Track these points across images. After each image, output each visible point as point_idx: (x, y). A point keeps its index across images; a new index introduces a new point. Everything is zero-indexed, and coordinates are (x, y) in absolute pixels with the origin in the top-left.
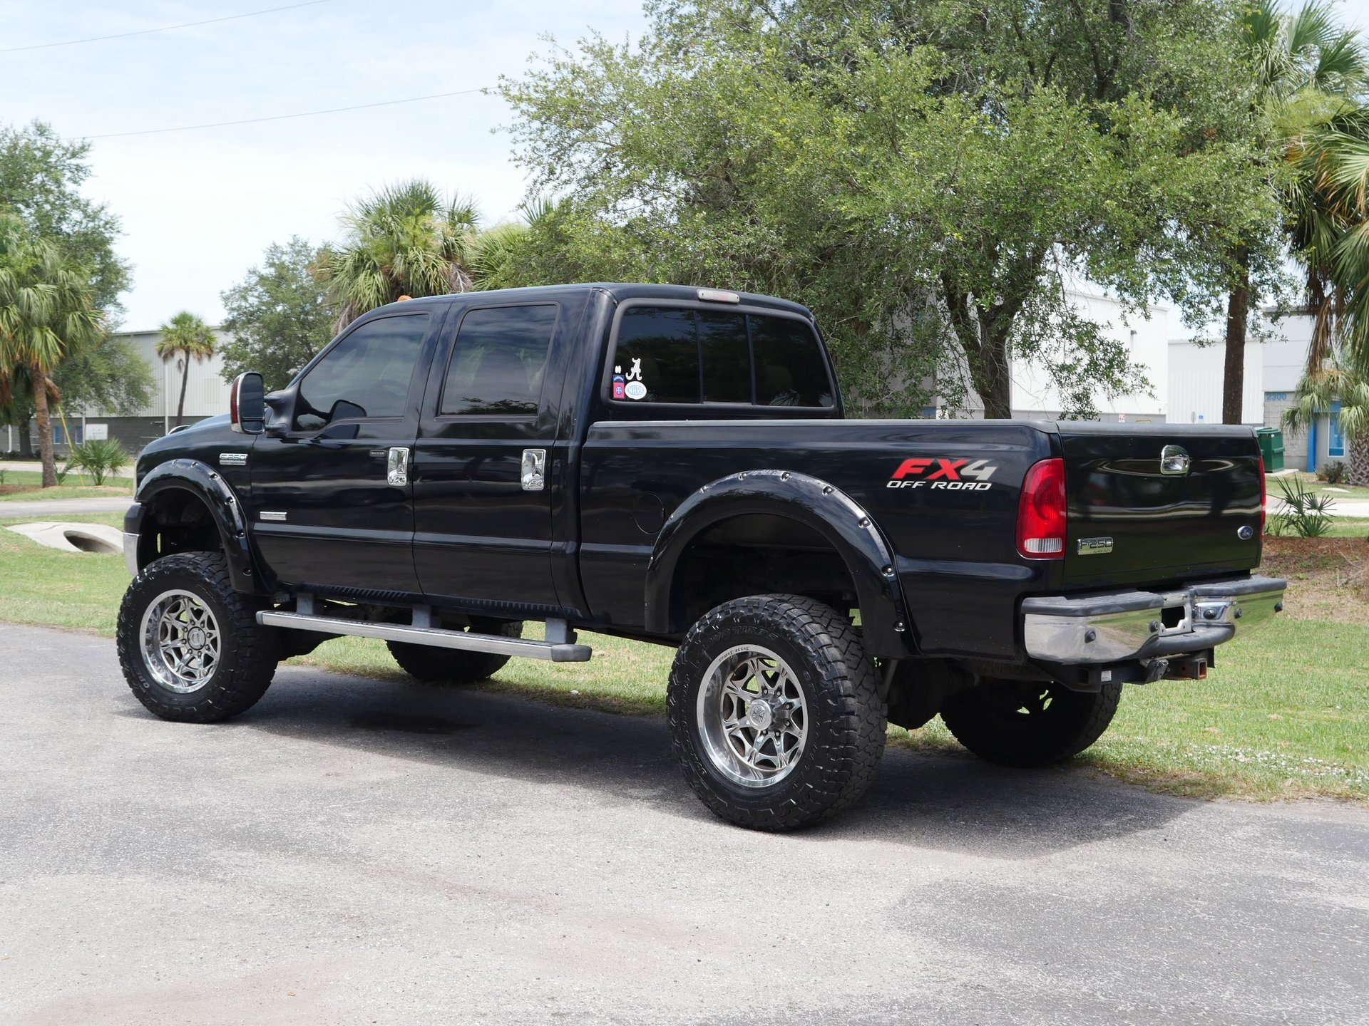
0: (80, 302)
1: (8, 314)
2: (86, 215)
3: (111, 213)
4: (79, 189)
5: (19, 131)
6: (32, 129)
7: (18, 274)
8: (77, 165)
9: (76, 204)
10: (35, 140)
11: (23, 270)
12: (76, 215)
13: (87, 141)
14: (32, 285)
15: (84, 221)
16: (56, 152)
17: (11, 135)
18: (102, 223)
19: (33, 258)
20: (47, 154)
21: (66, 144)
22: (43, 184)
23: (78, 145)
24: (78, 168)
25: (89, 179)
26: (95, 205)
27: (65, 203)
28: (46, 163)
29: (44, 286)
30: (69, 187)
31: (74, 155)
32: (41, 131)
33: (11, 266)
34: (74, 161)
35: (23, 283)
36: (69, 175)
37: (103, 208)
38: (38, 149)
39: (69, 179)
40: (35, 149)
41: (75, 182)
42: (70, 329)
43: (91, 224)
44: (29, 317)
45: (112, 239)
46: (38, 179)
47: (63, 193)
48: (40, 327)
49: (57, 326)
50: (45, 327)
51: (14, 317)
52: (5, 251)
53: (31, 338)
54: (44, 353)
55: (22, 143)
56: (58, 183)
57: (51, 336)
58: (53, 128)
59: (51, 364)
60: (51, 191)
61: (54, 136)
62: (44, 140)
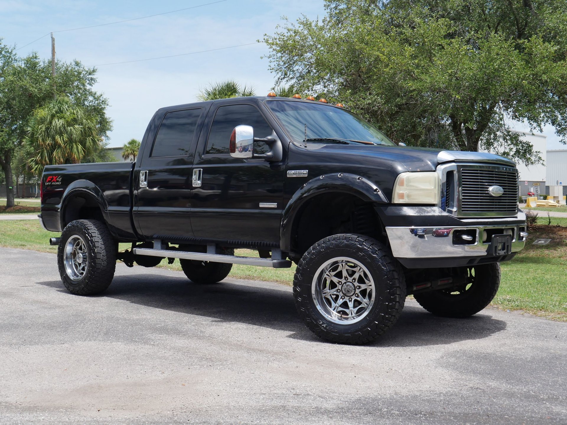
0: (92, 133)
1: (63, 137)
2: (95, 98)
3: (104, 97)
4: (92, 88)
5: (69, 64)
6: (73, 63)
7: (67, 122)
8: (91, 78)
9: (91, 94)
10: (75, 68)
11: (69, 120)
12: (91, 98)
13: (95, 68)
14: (73, 125)
15: (94, 101)
16: (83, 72)
17: (65, 65)
18: (101, 101)
19: (73, 115)
20: (80, 73)
21: (87, 70)
22: (77, 86)
23: (92, 70)
24: (92, 79)
25: (96, 84)
26: (98, 94)
27: (87, 93)
28: (79, 77)
29: (78, 126)
30: (88, 87)
31: (90, 74)
32: (77, 64)
33: (65, 118)
34: (90, 76)
35: (69, 125)
36: (88, 82)
37: (101, 95)
38: (76, 71)
39: (88, 83)
40: (75, 71)
41: (90, 85)
42: (88, 144)
43: (97, 102)
44: (71, 139)
45: (105, 108)
46: (76, 83)
47: (85, 89)
48: (76, 143)
49: (83, 143)
50: (78, 143)
51: (66, 139)
52: (62, 112)
53: (72, 147)
54: (77, 154)
55: (69, 69)
56: (84, 85)
57: (80, 147)
58: (82, 63)
59: (80, 158)
60: (81, 89)
61: (82, 66)
62: (78, 68)
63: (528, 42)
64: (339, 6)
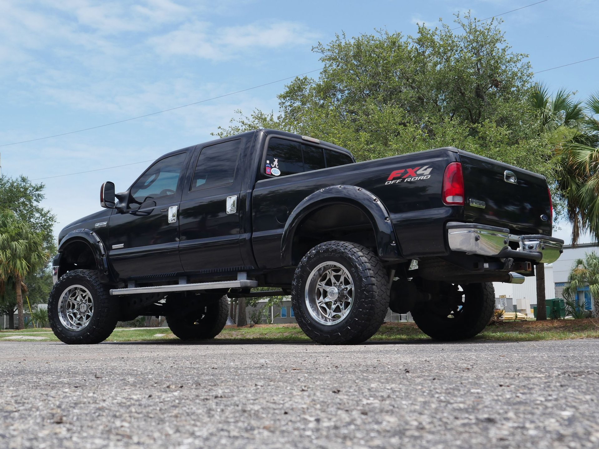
0: (37, 248)
1: (6, 253)
2: (42, 215)
3: (52, 214)
4: (39, 204)
5: (14, 180)
6: (20, 179)
7: (11, 236)
8: (39, 194)
9: (38, 210)
10: (21, 184)
11: (13, 234)
12: (37, 215)
13: (43, 184)
14: (17, 240)
15: (41, 217)
16: (30, 188)
17: (11, 181)
18: (48, 218)
19: (18, 229)
20: (26, 189)
21: (34, 186)
22: (23, 202)
23: (39, 186)
24: (39, 195)
25: (43, 200)
26: (45, 210)
27: (33, 210)
28: (25, 193)
29: (22, 241)
30: (35, 204)
31: (37, 190)
32: (24, 180)
33: (9, 233)
34: (37, 193)
35: (13, 239)
36: (35, 198)
37: (49, 212)
38: (22, 187)
39: (35, 200)
40: (21, 188)
41: (37, 201)
42: (33, 260)
43: (43, 219)
44: (15, 254)
45: (52, 225)
46: (22, 200)
47: (32, 206)
48: (20, 258)
49: (27, 258)
50: (22, 259)
51: (9, 255)
52: (6, 226)
53: (15, 263)
54: (21, 270)
55: (15, 184)
56: (30, 202)
57: (24, 262)
58: (29, 179)
59: (24, 274)
60: (27, 205)
61: (29, 182)
62: (24, 184)
63: (482, 127)
64: (294, 103)
